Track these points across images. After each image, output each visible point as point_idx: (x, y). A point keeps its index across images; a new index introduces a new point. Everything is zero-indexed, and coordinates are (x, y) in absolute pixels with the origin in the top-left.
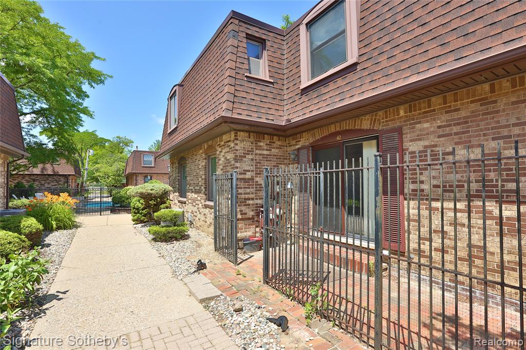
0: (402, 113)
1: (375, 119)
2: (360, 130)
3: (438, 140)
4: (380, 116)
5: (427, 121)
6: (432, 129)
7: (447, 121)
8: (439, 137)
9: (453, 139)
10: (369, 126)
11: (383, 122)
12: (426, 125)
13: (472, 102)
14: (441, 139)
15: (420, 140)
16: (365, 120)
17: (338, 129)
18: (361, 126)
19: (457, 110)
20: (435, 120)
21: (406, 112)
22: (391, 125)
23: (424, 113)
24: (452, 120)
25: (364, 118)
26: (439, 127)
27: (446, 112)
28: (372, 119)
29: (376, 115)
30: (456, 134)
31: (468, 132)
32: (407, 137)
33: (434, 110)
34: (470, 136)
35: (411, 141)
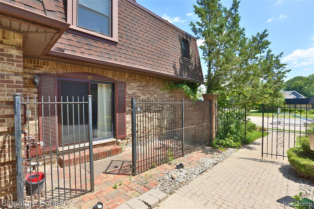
0: (127, 76)
1: (115, 75)
2: (106, 77)
3: (136, 91)
4: (117, 74)
5: (134, 83)
6: (135, 86)
7: (139, 85)
8: (137, 90)
9: (140, 92)
10: (111, 77)
11: (118, 77)
12: (134, 84)
13: (145, 81)
14: (138, 91)
15: (132, 89)
16: (109, 73)
17: (90, 71)
18: (107, 75)
19: (142, 82)
20: (136, 83)
21: (128, 77)
22: (121, 80)
23: (133, 79)
24: (140, 85)
25: (109, 71)
26: (137, 86)
27: (139, 82)
28: (113, 74)
29: (115, 72)
30: (141, 90)
31: (144, 90)
32: (127, 87)
33: (136, 80)
34: (144, 92)
35: (129, 89)
